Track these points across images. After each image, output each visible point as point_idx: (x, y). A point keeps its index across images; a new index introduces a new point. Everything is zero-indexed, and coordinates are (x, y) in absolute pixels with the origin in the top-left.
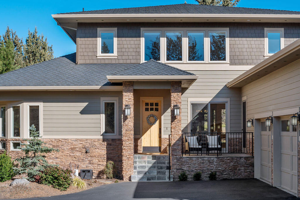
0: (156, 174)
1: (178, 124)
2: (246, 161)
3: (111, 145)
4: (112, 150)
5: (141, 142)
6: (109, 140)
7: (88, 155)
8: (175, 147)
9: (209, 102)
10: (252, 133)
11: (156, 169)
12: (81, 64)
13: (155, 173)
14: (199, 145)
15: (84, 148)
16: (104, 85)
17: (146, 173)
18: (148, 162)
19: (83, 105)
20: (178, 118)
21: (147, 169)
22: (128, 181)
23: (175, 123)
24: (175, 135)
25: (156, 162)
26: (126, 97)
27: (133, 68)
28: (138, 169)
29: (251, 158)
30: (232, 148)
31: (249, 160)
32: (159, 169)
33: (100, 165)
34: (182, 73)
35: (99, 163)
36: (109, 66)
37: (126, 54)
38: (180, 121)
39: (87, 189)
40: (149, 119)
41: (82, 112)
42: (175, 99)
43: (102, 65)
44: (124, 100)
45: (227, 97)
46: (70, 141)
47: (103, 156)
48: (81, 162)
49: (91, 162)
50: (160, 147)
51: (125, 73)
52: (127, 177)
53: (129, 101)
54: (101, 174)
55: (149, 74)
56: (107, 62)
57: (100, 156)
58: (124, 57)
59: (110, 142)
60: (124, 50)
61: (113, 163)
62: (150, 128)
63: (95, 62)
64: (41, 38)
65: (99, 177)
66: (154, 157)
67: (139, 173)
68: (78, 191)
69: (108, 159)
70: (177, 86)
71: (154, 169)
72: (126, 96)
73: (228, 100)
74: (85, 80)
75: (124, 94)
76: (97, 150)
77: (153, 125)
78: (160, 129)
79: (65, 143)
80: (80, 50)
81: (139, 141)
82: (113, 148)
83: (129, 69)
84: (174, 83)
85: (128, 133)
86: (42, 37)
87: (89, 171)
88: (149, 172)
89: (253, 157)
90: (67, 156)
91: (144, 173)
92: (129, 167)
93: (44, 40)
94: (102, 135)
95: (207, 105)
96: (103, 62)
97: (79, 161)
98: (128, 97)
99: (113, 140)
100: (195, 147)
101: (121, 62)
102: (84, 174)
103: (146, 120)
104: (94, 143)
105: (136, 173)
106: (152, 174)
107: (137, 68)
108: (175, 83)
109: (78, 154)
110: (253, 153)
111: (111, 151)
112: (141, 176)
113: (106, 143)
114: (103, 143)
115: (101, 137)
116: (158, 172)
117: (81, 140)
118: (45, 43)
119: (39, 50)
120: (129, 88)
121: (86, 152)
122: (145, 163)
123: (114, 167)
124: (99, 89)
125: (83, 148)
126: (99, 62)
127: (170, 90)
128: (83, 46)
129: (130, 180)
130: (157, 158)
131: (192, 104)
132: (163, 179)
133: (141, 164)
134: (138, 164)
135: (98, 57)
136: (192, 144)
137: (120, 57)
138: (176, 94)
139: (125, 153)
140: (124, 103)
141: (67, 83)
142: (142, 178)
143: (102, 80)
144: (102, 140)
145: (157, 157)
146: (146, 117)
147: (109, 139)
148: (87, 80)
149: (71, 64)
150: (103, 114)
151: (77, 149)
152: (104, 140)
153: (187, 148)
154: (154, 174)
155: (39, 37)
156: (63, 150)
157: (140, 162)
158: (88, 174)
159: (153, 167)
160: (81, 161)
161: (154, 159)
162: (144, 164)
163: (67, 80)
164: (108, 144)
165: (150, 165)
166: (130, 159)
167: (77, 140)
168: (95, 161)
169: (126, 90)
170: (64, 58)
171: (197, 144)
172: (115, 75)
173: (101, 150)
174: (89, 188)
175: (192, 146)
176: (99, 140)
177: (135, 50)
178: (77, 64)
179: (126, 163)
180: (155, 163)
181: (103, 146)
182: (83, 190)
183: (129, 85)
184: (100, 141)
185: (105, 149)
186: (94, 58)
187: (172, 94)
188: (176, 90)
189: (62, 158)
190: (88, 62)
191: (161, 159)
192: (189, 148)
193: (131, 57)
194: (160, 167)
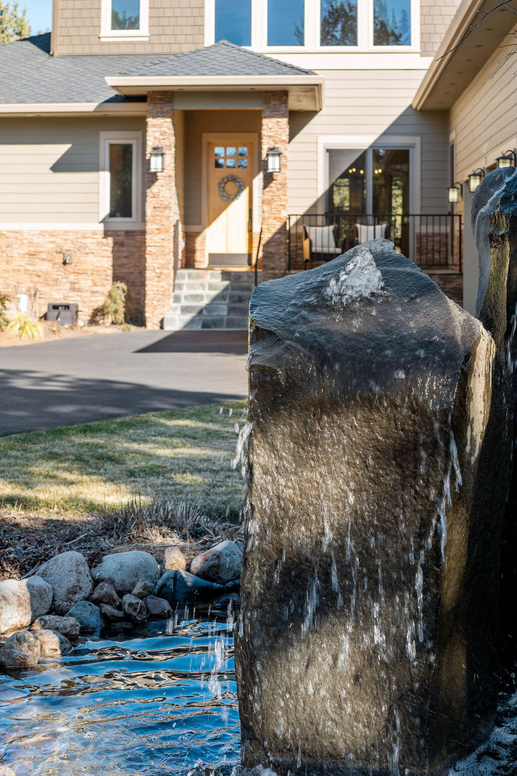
0: (225, 313)
1: (278, 193)
2: (444, 284)
3: (122, 245)
4: (126, 257)
5: (203, 243)
6: (119, 233)
7: (69, 269)
8: (271, 249)
9: (371, 147)
10: (460, 216)
11: (227, 301)
12: (63, 57)
13: (223, 311)
14: (337, 246)
15: (60, 253)
16: (106, 102)
17: (200, 312)
18: (211, 287)
19: (59, 150)
20: (279, 177)
21: (205, 302)
22: (157, 328)
23: (271, 191)
24: (271, 220)
25: (230, 287)
26: (154, 129)
27: (172, 60)
28: (184, 303)
29: (454, 277)
30: (424, 257)
31: (451, 282)
32: (234, 302)
33: (97, 294)
34: (288, 69)
35: (95, 289)
36: (126, 60)
37: (168, 30)
38: (284, 185)
39: (44, 340)
40: (223, 188)
41: (57, 168)
42: (271, 134)
43: (111, 57)
44: (151, 136)
45: (414, 135)
46: (26, 235)
47: (104, 273)
48: (53, 285)
49: (76, 286)
50: (250, 256)
51: (152, 71)
52: (157, 321)
53: (161, 137)
54: (98, 314)
55: (207, 72)
56: (123, 50)
57: (96, 271)
58: (164, 39)
59: (121, 239)
60: (164, 21)
61: (125, 287)
62: (225, 208)
63: (96, 50)
64: (11, 8)
65: (93, 321)
66: (226, 275)
67: (185, 310)
68: (19, 343)
69: (116, 278)
70: (276, 102)
71: (223, 302)
72: (154, 126)
73: (417, 140)
74: (62, 90)
75: (150, 121)
76: (91, 258)
77: (233, 200)
78: (251, 211)
79: (14, 240)
80: (60, 22)
81: (199, 240)
82: (129, 252)
83: (162, 62)
84: (269, 94)
85: (158, 213)
86: (16, 7)
87: (67, 307)
88: (208, 308)
89: (461, 274)
90: (19, 271)
91: (197, 310)
92: (159, 297)
93: (19, 14)
94: (103, 221)
95: (365, 153)
96: (114, 50)
97: (48, 285)
98: (159, 129)
99: (128, 233)
100: (325, 250)
101: (158, 49)
102: (56, 313)
103: (217, 189)
104: (84, 241)
105: (179, 311)
106: (215, 314)
107: (181, 61)
108: (273, 95)
109: (45, 267)
110: (461, 264)
111: (124, 261)
112: (188, 317)
113: (110, 240)
114: (104, 241)
115: (101, 227)
116: (231, 310)
117: (52, 234)
118: (22, 21)
119: (6, 38)
120: (161, 108)
121: (65, 263)
122: (204, 289)
123: (128, 298)
124: (94, 112)
125: (57, 252)
126: (105, 50)
127: (260, 112)
128: (67, 14)
129: (162, 327)
130: (232, 279)
131: (328, 151)
132: (239, 326)
133: (192, 292)
134: (185, 292)
135: (102, 40)
136: (319, 243)
137: (155, 39)
138: (274, 120)
139: (151, 263)
140: (151, 143)
141: (19, 98)
142: (191, 322)
143: (103, 89)
144: (102, 233)
145: (232, 274)
146: (217, 181)
147: (120, 231)
148: (69, 91)
149: (39, 57)
150: (104, 170)
151: (44, 256)
152: (106, 234)
153: (307, 256)
154: (221, 313)
155: (7, 5)
156: (9, 259)
157: (191, 287)
158: (64, 313)
159: (221, 297)
160: (51, 283)
161: (226, 280)
162: (199, 291)
163: (22, 90)
164: (115, 243)
165: (214, 293)
166: (162, 276)
167: (42, 233)
168: (85, 283)
169: (156, 111)
170: (27, 43)
171: (333, 244)
172: (125, 74)
173: (100, 258)
174: (51, 340)
175: (319, 250)
176: (94, 233)
177: (191, 21)
178: (52, 55)
179: (152, 287)
180: (226, 289)
181: (105, 248)
182: (35, 342)
183: (161, 99)
184: (96, 236)
185: (110, 254)
186: (93, 40)
187: (265, 121)
188: (273, 111)
189: (7, 275)
190: (79, 50)
191: (242, 280)
192: (312, 254)
193: (181, 39)
194: (236, 299)
